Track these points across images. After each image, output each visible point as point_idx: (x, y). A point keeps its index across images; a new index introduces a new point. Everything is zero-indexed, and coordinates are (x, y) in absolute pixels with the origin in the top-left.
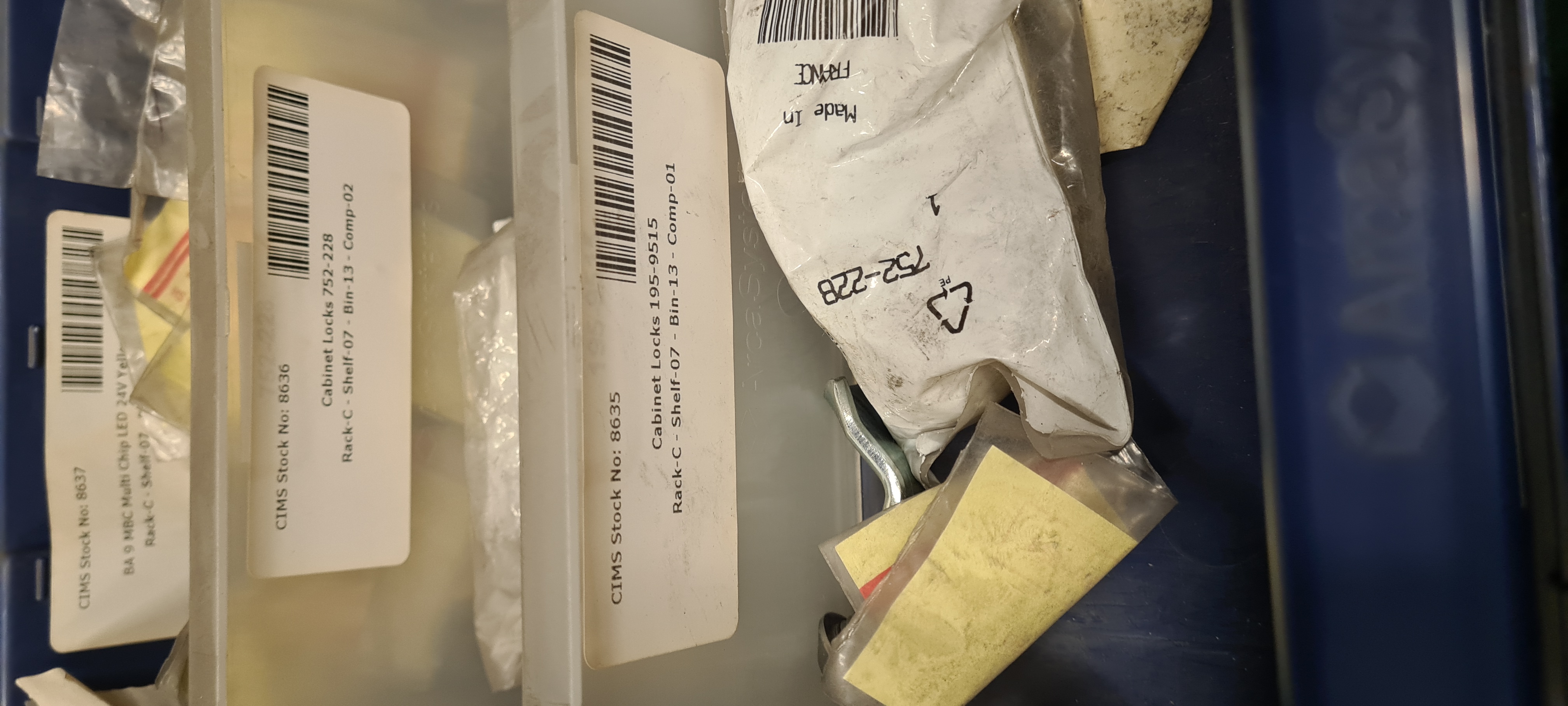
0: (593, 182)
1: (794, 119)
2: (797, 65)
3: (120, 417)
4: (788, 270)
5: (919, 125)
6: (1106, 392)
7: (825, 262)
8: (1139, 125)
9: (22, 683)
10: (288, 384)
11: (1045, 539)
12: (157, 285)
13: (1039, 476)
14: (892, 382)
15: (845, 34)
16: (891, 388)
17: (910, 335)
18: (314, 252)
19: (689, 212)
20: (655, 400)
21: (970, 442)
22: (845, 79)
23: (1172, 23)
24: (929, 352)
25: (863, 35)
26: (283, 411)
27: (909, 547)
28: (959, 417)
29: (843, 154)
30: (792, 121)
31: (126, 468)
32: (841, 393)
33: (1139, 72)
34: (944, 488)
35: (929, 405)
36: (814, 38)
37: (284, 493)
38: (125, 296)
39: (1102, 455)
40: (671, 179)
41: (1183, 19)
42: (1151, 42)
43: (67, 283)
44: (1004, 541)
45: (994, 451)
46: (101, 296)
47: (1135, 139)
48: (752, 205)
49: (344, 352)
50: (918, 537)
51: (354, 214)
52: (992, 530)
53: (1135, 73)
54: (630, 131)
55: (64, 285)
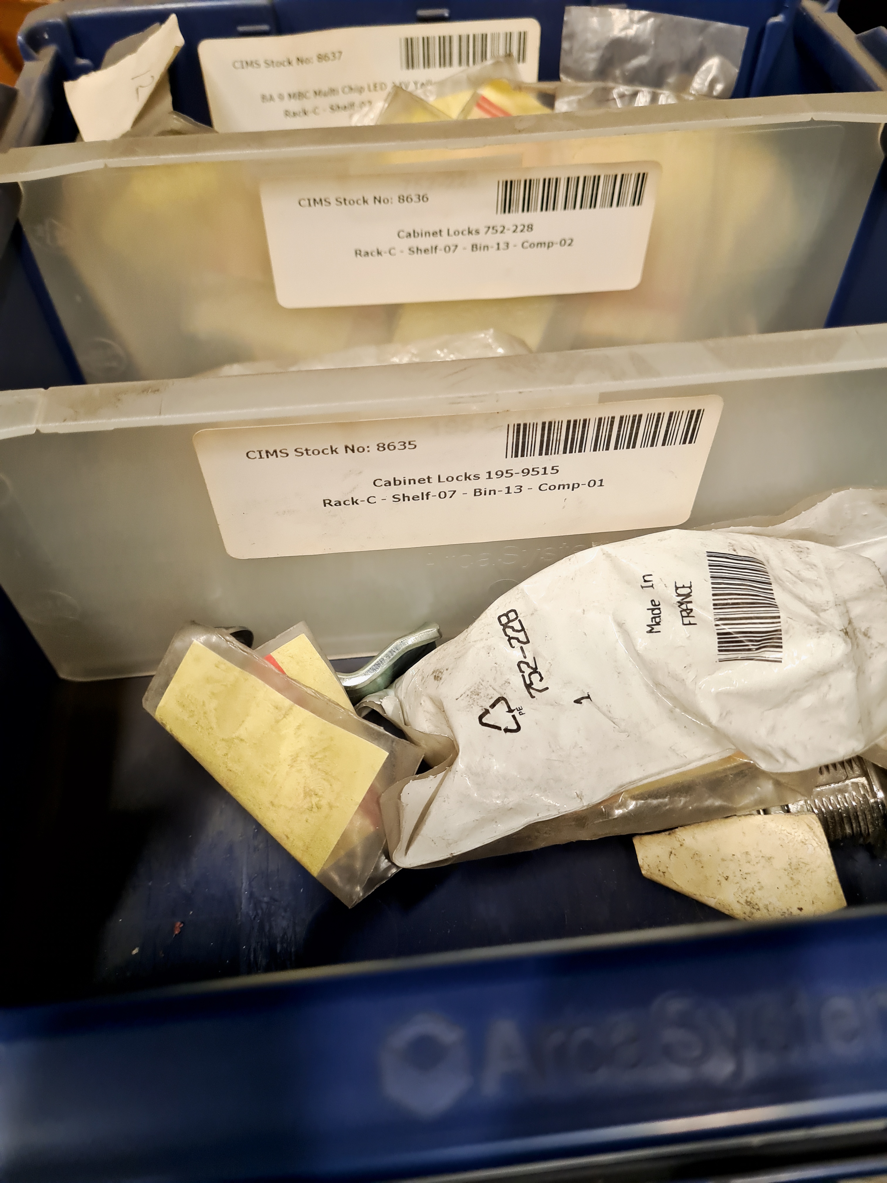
0: (585, 418)
1: (647, 582)
2: (691, 583)
3: (383, 85)
4: (525, 585)
5: (647, 685)
6: (436, 845)
7: (532, 614)
8: (659, 870)
9: (173, 18)
10: (413, 202)
11: (315, 800)
12: (486, 106)
13: (365, 793)
14: (438, 673)
15: (718, 619)
16: (433, 672)
17: (475, 684)
18: (518, 217)
19: (566, 500)
20: (412, 479)
21: (390, 734)
22: (682, 622)
23: (745, 891)
24: (463, 700)
25: (718, 634)
26: (392, 199)
27: (303, 688)
28: (411, 728)
29: (620, 625)
30: (645, 581)
31: (343, 92)
32: (429, 634)
33: (702, 867)
34: (352, 715)
35: (421, 704)
36: (714, 595)
37: (327, 204)
38: (476, 82)
39: (385, 843)
40: (592, 483)
41: (749, 900)
42: (728, 876)
43: (484, 37)
44: (311, 766)
45: (384, 754)
46: (475, 65)
47: (648, 868)
48: (576, 554)
49: (441, 246)
50: (311, 695)
51: (550, 248)
52: (319, 756)
53: (701, 863)
54: (628, 447)
55: (482, 35)
